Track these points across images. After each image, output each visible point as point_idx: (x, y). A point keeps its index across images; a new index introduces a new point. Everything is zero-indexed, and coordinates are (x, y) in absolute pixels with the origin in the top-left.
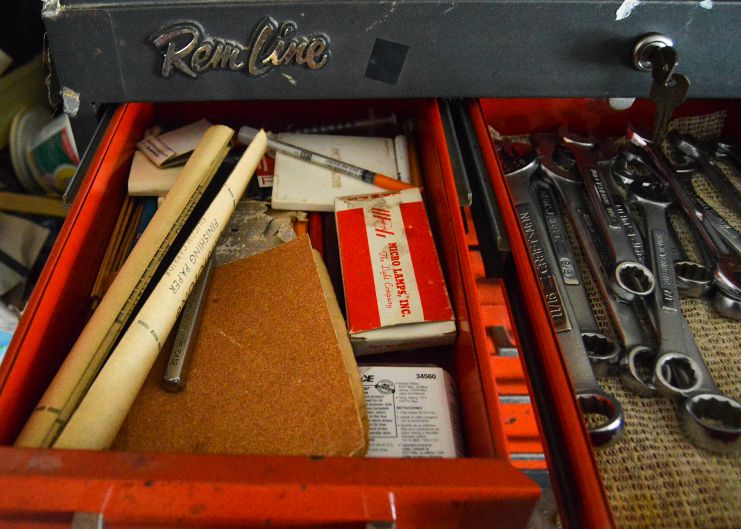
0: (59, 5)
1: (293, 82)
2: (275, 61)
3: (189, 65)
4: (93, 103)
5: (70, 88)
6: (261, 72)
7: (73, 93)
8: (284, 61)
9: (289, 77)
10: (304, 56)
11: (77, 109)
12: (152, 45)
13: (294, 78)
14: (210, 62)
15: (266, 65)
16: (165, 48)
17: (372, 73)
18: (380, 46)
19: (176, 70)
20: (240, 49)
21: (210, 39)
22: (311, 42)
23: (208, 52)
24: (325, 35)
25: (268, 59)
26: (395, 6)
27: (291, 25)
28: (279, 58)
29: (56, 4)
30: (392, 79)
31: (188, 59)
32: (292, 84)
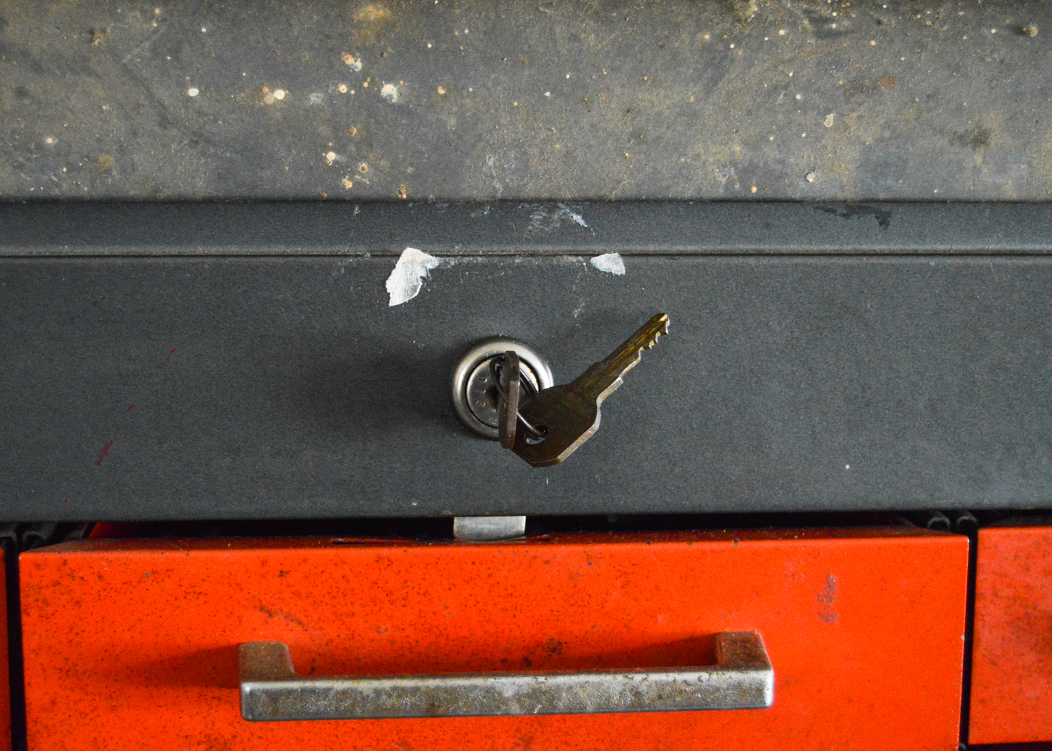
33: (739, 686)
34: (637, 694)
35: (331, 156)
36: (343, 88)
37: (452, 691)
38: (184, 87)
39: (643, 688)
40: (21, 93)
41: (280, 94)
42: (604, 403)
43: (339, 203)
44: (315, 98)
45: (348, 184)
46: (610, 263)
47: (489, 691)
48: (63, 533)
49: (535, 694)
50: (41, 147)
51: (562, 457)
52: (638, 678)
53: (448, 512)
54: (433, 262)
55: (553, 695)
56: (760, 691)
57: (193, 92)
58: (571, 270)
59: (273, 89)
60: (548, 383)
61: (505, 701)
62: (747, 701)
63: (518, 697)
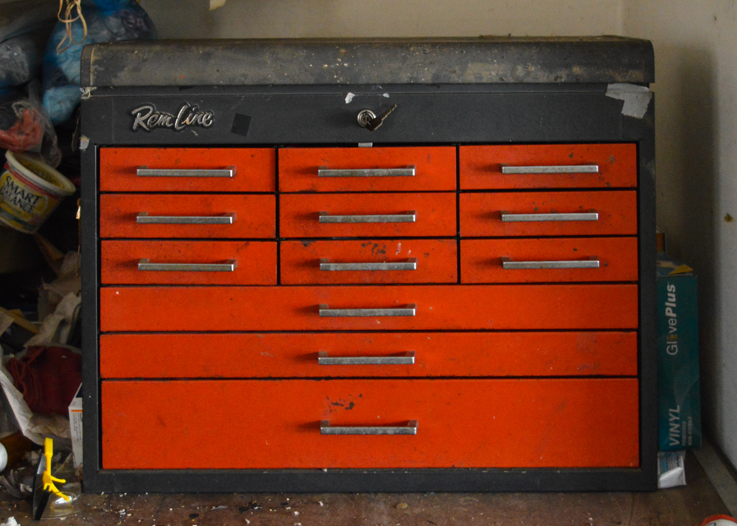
0: (90, 94)
1: (196, 135)
2: (188, 123)
3: (146, 124)
4: (95, 144)
5: (85, 135)
6: (181, 128)
7: (86, 138)
8: (192, 122)
9: (195, 132)
10: (201, 121)
11: (86, 147)
12: (130, 114)
13: (197, 133)
14: (157, 123)
15: (183, 125)
16: (135, 115)
17: (234, 130)
18: (238, 117)
19: (139, 126)
20: (172, 117)
21: (158, 112)
22: (205, 114)
23: (156, 118)
24: (212, 111)
25: (185, 122)
26: (244, 98)
27: (196, 106)
28: (190, 121)
29: (88, 94)
30: (244, 133)
31: (145, 121)
32: (195, 136)
33: (408, 171)
34: (389, 173)
35: (335, 76)
36: (337, 64)
37: (356, 172)
38: (309, 65)
39: (390, 172)
40: (281, 66)
41: (326, 66)
42: (384, 120)
43: (337, 85)
44: (332, 66)
45: (338, 81)
46: (386, 95)
47: (362, 172)
48: (286, 145)
49: (371, 172)
50: (284, 76)
51: (376, 129)
52: (389, 170)
53: (357, 142)
54: (353, 95)
55: (374, 173)
56: (412, 172)
57: (311, 65)
58: (378, 97)
59: (325, 64)
60: (375, 117)
61: (365, 174)
62: (410, 174)
63: (368, 173)
